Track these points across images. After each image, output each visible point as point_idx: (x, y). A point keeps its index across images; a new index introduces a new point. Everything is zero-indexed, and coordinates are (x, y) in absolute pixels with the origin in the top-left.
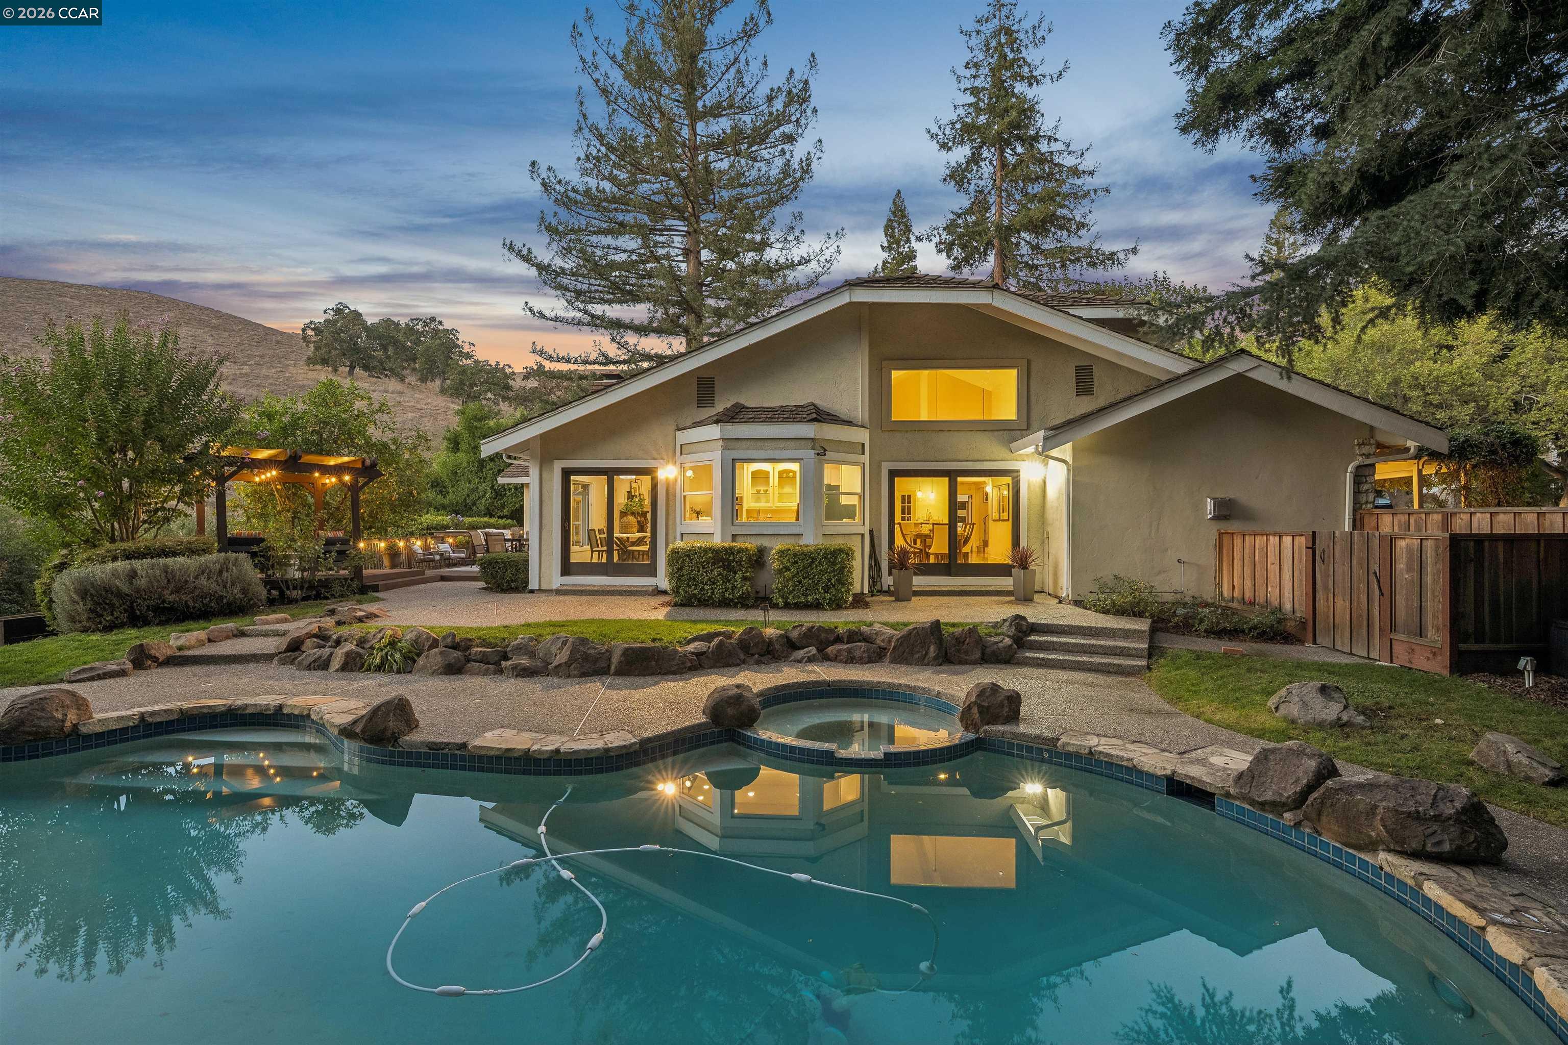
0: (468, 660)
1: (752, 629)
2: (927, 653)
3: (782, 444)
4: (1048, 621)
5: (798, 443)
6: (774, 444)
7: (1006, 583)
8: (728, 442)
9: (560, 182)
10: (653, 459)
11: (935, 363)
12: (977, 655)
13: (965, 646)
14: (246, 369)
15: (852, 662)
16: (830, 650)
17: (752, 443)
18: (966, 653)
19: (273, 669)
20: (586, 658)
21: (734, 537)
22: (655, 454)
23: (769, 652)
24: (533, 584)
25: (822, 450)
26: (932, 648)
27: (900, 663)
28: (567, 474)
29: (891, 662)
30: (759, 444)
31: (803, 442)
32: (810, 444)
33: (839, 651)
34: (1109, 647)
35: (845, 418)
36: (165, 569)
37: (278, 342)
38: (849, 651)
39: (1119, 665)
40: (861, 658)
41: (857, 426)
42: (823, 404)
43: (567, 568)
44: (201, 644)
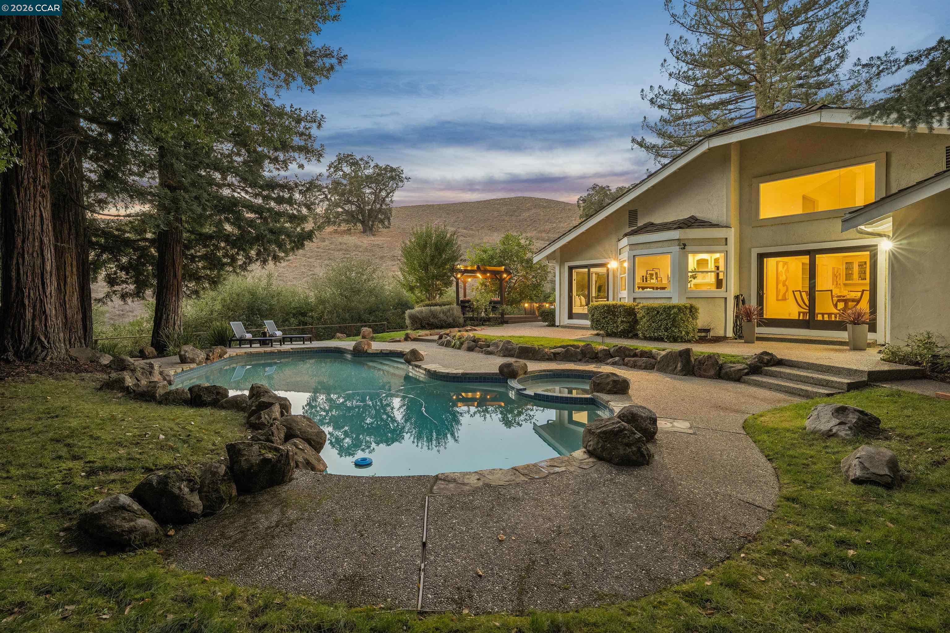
0: (476, 346)
1: (588, 345)
2: (676, 368)
3: (660, 244)
4: (794, 359)
5: (670, 242)
6: (656, 245)
7: (843, 336)
8: (632, 246)
9: (665, 93)
10: (605, 258)
11: (795, 172)
12: (712, 372)
13: (704, 367)
14: (555, 225)
15: (634, 368)
16: (627, 359)
17: (645, 245)
18: (705, 370)
19: (435, 345)
20: (507, 349)
21: (635, 299)
22: (606, 256)
23: (597, 358)
24: (557, 323)
25: (683, 245)
26: (679, 365)
27: (661, 371)
28: (571, 269)
29: (657, 370)
30: (648, 245)
31: (673, 242)
32: (677, 243)
33: (629, 361)
34: (817, 379)
35: (715, 223)
36: (431, 311)
37: (569, 209)
38: (635, 362)
39: (806, 391)
40: (641, 366)
41: (722, 227)
42: (699, 215)
43: (571, 316)
44: (427, 335)
